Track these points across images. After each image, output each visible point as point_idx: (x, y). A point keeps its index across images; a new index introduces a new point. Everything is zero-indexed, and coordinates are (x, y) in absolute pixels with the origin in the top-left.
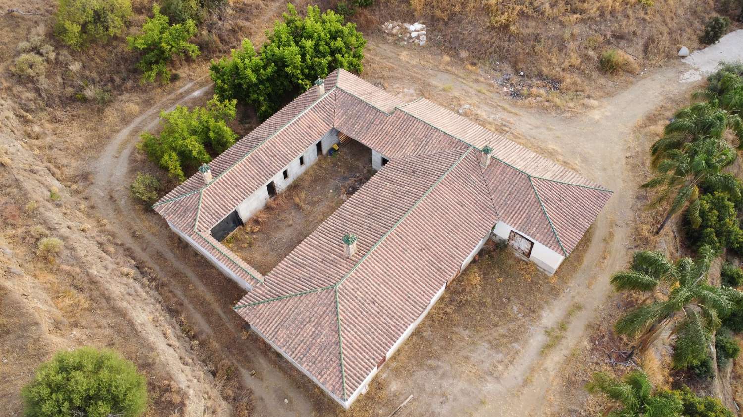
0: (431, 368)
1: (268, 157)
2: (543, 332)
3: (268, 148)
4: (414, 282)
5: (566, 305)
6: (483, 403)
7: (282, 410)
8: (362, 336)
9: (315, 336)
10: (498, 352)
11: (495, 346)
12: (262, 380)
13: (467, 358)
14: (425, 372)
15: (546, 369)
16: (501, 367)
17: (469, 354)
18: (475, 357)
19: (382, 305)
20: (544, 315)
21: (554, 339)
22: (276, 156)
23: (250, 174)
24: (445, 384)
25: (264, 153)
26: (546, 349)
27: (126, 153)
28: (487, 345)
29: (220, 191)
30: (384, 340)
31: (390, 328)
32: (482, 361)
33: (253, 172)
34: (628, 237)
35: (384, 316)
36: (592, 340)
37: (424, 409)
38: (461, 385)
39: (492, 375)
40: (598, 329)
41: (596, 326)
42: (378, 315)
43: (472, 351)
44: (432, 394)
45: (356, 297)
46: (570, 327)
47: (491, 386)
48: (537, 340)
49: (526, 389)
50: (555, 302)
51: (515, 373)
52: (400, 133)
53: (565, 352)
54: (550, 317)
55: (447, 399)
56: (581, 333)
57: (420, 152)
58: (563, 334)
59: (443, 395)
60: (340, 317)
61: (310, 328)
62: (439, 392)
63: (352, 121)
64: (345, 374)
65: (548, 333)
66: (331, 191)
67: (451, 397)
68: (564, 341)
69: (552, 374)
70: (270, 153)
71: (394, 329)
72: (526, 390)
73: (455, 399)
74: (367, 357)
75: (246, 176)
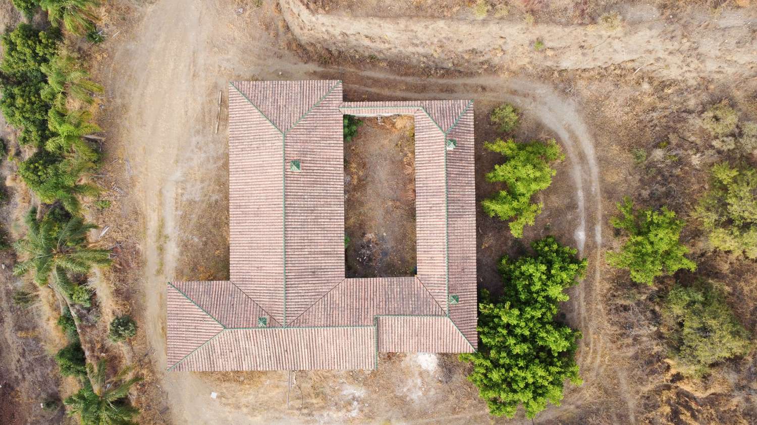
0: (218, 158)
1: (433, 204)
2: (170, 235)
3: (440, 210)
4: (247, 184)
5: (167, 268)
6: (177, 161)
7: (278, 67)
8: (249, 123)
9: (275, 101)
10: (187, 200)
11: (191, 203)
12: (305, 73)
13: (202, 181)
14: (219, 153)
15: (154, 211)
16: (180, 191)
17: (203, 185)
18: (199, 186)
19: (252, 152)
20: (176, 249)
21: (161, 235)
22: (430, 210)
23: (432, 179)
24: (203, 155)
25: (438, 204)
26: (162, 226)
27: (565, 136)
28: (197, 199)
29: (435, 147)
30: (236, 132)
31: (239, 143)
32: (193, 186)
33: (431, 182)
34: (156, 361)
35: (247, 146)
36: (137, 252)
37: (205, 132)
38: (195, 162)
39: (182, 182)
40: (138, 263)
41: (140, 265)
42: (250, 143)
43: (202, 188)
44: (207, 144)
45: (269, 141)
46: (156, 253)
47: (178, 175)
48: (171, 228)
49: (158, 189)
50: (175, 265)
51: (170, 194)
52: (355, 306)
53: (150, 232)
54: (173, 250)
55: (196, 147)
56: (148, 253)
57: (326, 299)
58: (157, 244)
59: (200, 149)
60: (267, 121)
61: (281, 103)
62: (204, 148)
63: (405, 293)
64: (241, 95)
65: (167, 237)
66: (385, 234)
67: (196, 150)
68: (154, 239)
69: (149, 211)
70: (435, 208)
71: (237, 144)
72: (158, 187)
73: (192, 151)
74: (237, 115)
75: (432, 175)
